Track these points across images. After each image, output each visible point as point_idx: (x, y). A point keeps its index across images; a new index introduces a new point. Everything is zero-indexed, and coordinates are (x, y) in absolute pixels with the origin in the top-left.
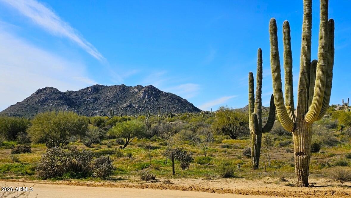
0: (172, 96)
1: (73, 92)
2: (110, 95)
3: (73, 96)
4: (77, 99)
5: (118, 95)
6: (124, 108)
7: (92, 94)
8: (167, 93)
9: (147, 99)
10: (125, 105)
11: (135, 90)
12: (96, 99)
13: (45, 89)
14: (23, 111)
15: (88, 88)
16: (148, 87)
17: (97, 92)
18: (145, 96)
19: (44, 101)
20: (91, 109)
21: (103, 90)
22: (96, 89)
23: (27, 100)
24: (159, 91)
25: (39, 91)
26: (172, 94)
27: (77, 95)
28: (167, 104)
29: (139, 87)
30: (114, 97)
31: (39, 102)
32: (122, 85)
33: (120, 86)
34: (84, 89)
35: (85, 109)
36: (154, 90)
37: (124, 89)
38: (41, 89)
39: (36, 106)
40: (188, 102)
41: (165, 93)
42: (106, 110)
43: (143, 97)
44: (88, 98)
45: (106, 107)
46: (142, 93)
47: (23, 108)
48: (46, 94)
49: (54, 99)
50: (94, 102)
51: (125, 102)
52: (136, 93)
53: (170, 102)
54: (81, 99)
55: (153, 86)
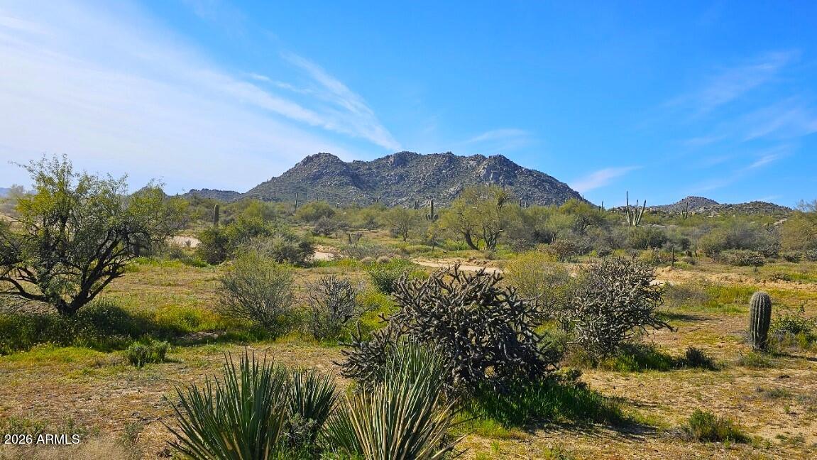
0: (539, 176)
1: (364, 164)
2: (426, 171)
3: (363, 170)
4: (371, 175)
5: (440, 171)
6: (451, 194)
7: (396, 167)
8: (530, 171)
9: (492, 179)
10: (452, 189)
11: (471, 162)
12: (401, 178)
13: (318, 156)
14: (283, 191)
15: (388, 157)
16: (495, 158)
17: (404, 165)
18: (490, 175)
19: (316, 178)
20: (394, 195)
21: (414, 162)
22: (403, 159)
23: (289, 173)
24: (516, 166)
25: (309, 159)
26: (540, 172)
27: (370, 169)
28: (530, 190)
29: (479, 159)
30: (433, 174)
31: (308, 178)
32: (448, 153)
33: (444, 156)
34: (383, 159)
35: (384, 194)
36: (505, 164)
37: (451, 159)
38: (311, 155)
39: (303, 185)
40: (568, 188)
41: (525, 169)
42: (418, 198)
43: (484, 176)
44: (388, 176)
45: (419, 191)
46: (484, 168)
47: (283, 188)
48: (320, 164)
49: (332, 174)
50: (398, 183)
51: (453, 184)
52: (473, 169)
53: (536, 187)
54: (376, 177)
55: (504, 157)
